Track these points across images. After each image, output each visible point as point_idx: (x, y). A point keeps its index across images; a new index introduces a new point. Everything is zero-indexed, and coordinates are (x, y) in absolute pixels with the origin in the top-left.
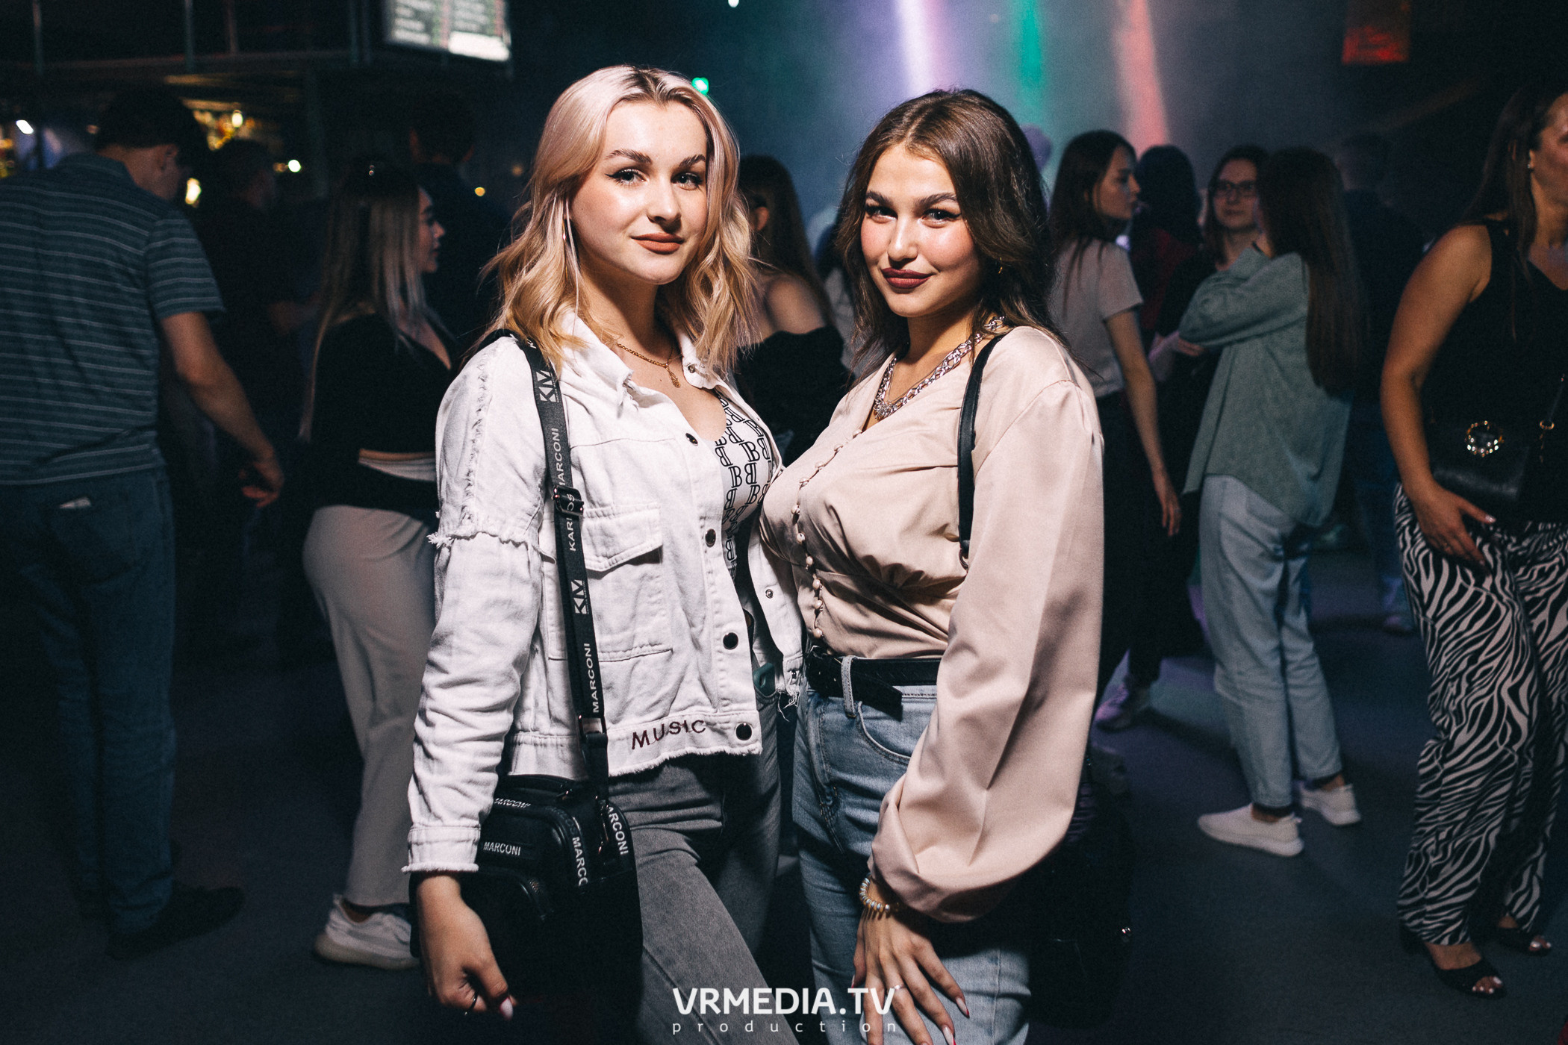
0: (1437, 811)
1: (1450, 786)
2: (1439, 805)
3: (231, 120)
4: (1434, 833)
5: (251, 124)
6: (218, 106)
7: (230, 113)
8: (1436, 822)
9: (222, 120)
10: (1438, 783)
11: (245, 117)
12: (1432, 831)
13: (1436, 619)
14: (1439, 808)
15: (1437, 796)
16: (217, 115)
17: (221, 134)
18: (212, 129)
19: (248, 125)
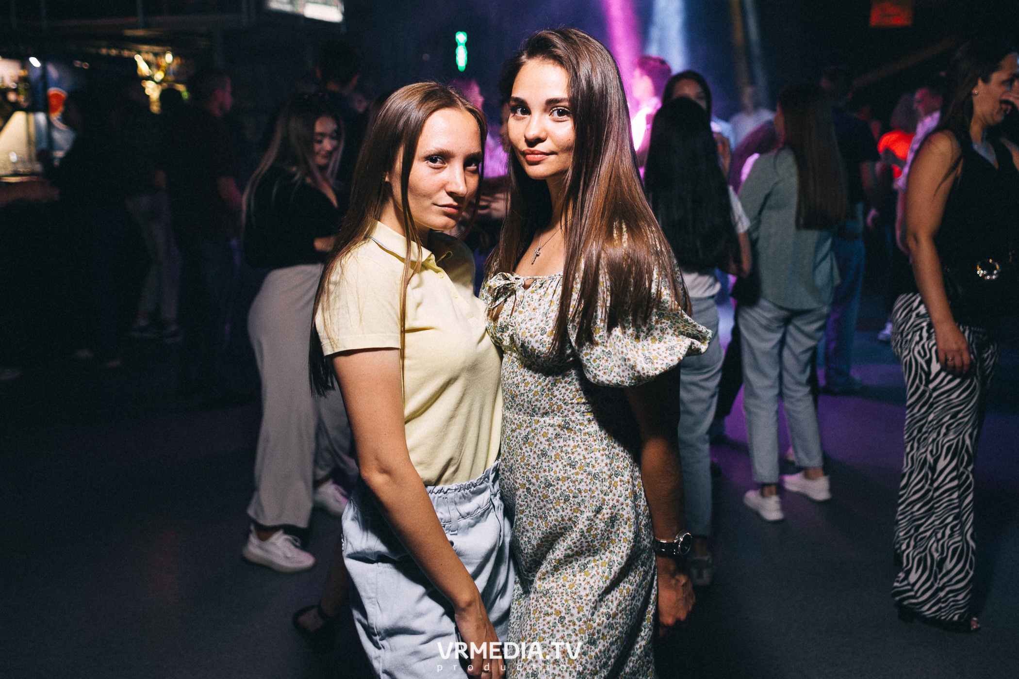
0: (933, 518)
1: (940, 498)
2: (933, 513)
3: (165, 58)
4: (934, 534)
5: (178, 60)
6: (157, 49)
7: (164, 53)
8: (934, 526)
9: (159, 58)
10: (932, 499)
11: (174, 56)
12: (932, 534)
13: (935, 389)
14: (934, 515)
15: (932, 508)
16: (156, 55)
17: (158, 67)
18: (153, 63)
19: (175, 62)
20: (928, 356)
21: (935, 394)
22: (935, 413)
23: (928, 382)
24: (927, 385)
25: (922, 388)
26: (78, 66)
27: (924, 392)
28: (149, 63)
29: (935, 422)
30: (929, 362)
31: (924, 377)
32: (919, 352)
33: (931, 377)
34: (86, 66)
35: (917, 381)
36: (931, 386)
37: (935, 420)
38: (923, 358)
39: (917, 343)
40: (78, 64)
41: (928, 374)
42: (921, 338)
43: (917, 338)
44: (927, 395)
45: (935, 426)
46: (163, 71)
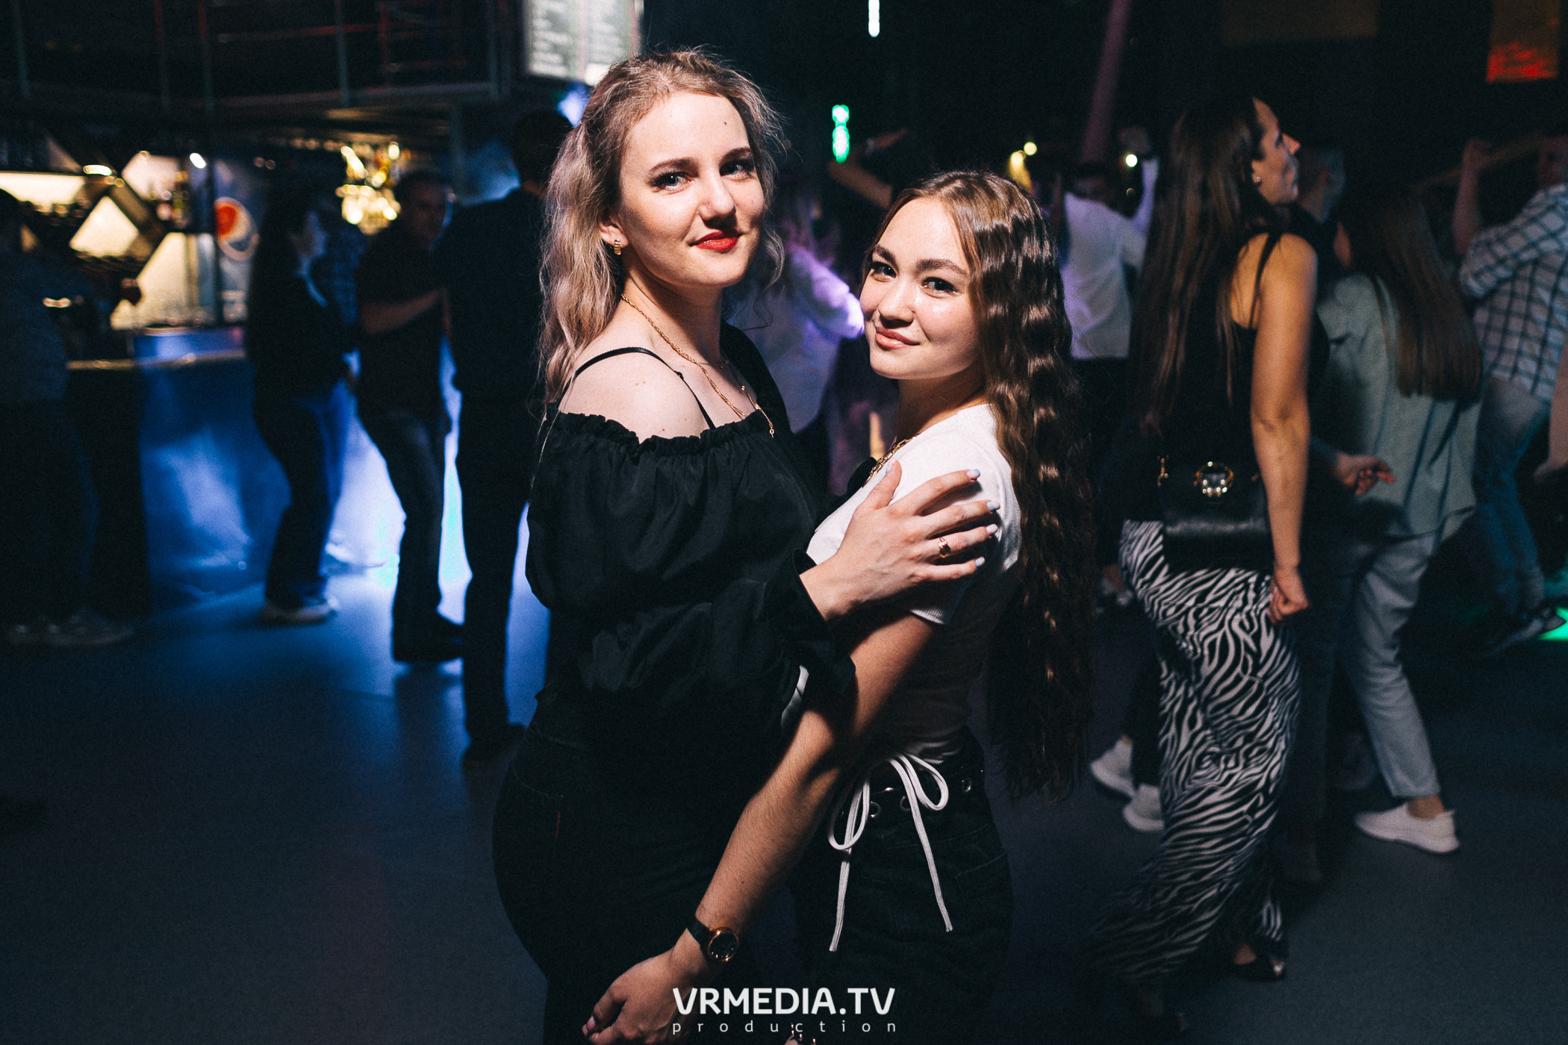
3: (387, 152)
5: (407, 155)
6: (376, 138)
7: (387, 145)
9: (379, 152)
11: (401, 148)
16: (375, 147)
17: (378, 165)
18: (370, 160)
19: (403, 156)
20: (1256, 628)
21: (1267, 684)
22: (1273, 710)
23: (1257, 667)
24: (1254, 674)
25: (1246, 679)
26: (259, 165)
27: (1250, 684)
28: (363, 160)
29: (1277, 725)
30: (1257, 638)
31: (1251, 662)
32: (1241, 625)
33: (1262, 660)
34: (271, 165)
35: (1239, 669)
36: (1261, 674)
37: (1277, 721)
38: (1248, 632)
39: (1239, 610)
40: (259, 162)
41: (1256, 656)
42: (1245, 601)
43: (1239, 603)
44: (1255, 687)
45: (1280, 731)
46: (385, 171)
